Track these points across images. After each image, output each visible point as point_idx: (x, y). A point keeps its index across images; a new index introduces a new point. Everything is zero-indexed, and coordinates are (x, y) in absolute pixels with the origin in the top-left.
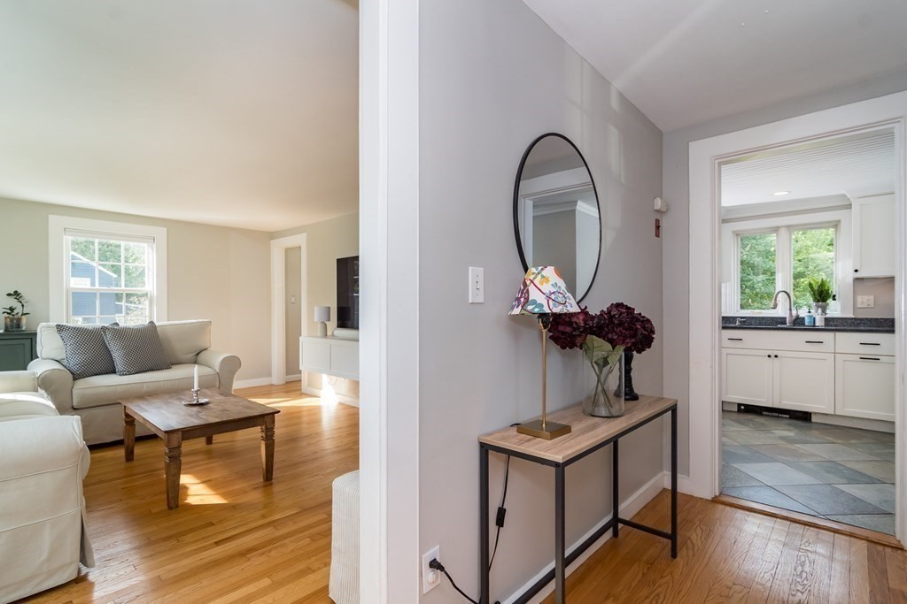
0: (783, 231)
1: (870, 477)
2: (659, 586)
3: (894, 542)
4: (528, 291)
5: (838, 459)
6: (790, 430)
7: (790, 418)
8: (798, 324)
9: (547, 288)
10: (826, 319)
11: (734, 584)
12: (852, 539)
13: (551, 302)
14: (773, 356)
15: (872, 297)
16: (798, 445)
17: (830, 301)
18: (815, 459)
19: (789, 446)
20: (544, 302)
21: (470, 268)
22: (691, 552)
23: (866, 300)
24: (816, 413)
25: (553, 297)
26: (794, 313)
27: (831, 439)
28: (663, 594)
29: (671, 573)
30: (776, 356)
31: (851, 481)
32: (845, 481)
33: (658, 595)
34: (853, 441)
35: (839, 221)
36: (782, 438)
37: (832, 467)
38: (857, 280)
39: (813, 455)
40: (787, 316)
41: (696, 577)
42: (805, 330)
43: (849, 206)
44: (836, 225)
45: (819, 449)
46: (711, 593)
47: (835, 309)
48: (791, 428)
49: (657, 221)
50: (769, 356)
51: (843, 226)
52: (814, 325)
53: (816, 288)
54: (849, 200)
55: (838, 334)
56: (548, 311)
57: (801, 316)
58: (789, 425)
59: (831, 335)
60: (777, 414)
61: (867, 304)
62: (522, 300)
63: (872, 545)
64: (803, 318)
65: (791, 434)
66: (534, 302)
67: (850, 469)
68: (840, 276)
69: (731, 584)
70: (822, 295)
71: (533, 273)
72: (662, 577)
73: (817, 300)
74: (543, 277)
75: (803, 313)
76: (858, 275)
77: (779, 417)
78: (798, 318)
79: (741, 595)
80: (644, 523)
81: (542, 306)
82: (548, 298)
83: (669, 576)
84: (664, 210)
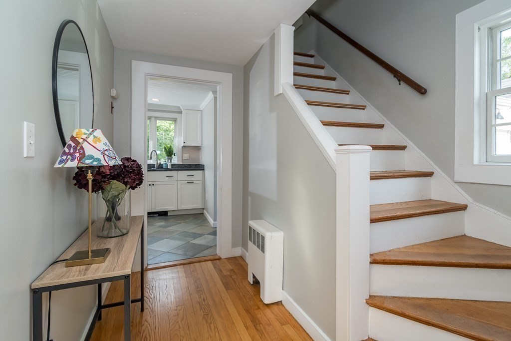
0: (153, 119)
1: (199, 234)
2: (144, 332)
3: (217, 257)
4: (82, 148)
5: (186, 230)
6: (161, 222)
7: (159, 216)
8: (160, 168)
9: (101, 146)
10: (172, 165)
11: (177, 307)
12: (206, 262)
13: (106, 157)
14: (152, 185)
15: (188, 155)
16: (168, 228)
17: (173, 156)
18: (177, 233)
19: (165, 229)
20: (101, 157)
21: (25, 123)
22: (149, 303)
23: (186, 156)
24: (169, 211)
25: (106, 152)
26: (159, 161)
27: (179, 221)
28: (148, 334)
29: (146, 321)
30: (153, 185)
31: (195, 238)
32: (192, 239)
33: (145, 337)
34: (187, 220)
35: (177, 119)
36: (160, 226)
37: (185, 234)
38: (184, 147)
39: (176, 231)
40: (156, 163)
41: (159, 315)
42: (164, 170)
43: (181, 112)
44: (175, 120)
45: (178, 228)
46: (170, 317)
47: (175, 160)
48: (161, 220)
49: (112, 103)
50: (150, 185)
51: (178, 121)
52: (167, 168)
53: (168, 150)
54: (181, 109)
55: (179, 172)
56: (105, 164)
57: (162, 163)
58: (160, 219)
59: (176, 172)
60: (152, 215)
61: (187, 158)
62: (77, 155)
63: (213, 261)
64: (163, 165)
65: (163, 223)
66: (91, 157)
67: (192, 233)
68: (177, 144)
69: (176, 308)
70: (170, 153)
71: (85, 134)
72: (142, 326)
73: (168, 156)
74: (95, 137)
75: (162, 161)
76: (185, 145)
77: (153, 216)
78: (160, 164)
79: (182, 310)
80: (114, 302)
81: (99, 160)
82: (103, 154)
83: (146, 323)
84: (116, 97)
